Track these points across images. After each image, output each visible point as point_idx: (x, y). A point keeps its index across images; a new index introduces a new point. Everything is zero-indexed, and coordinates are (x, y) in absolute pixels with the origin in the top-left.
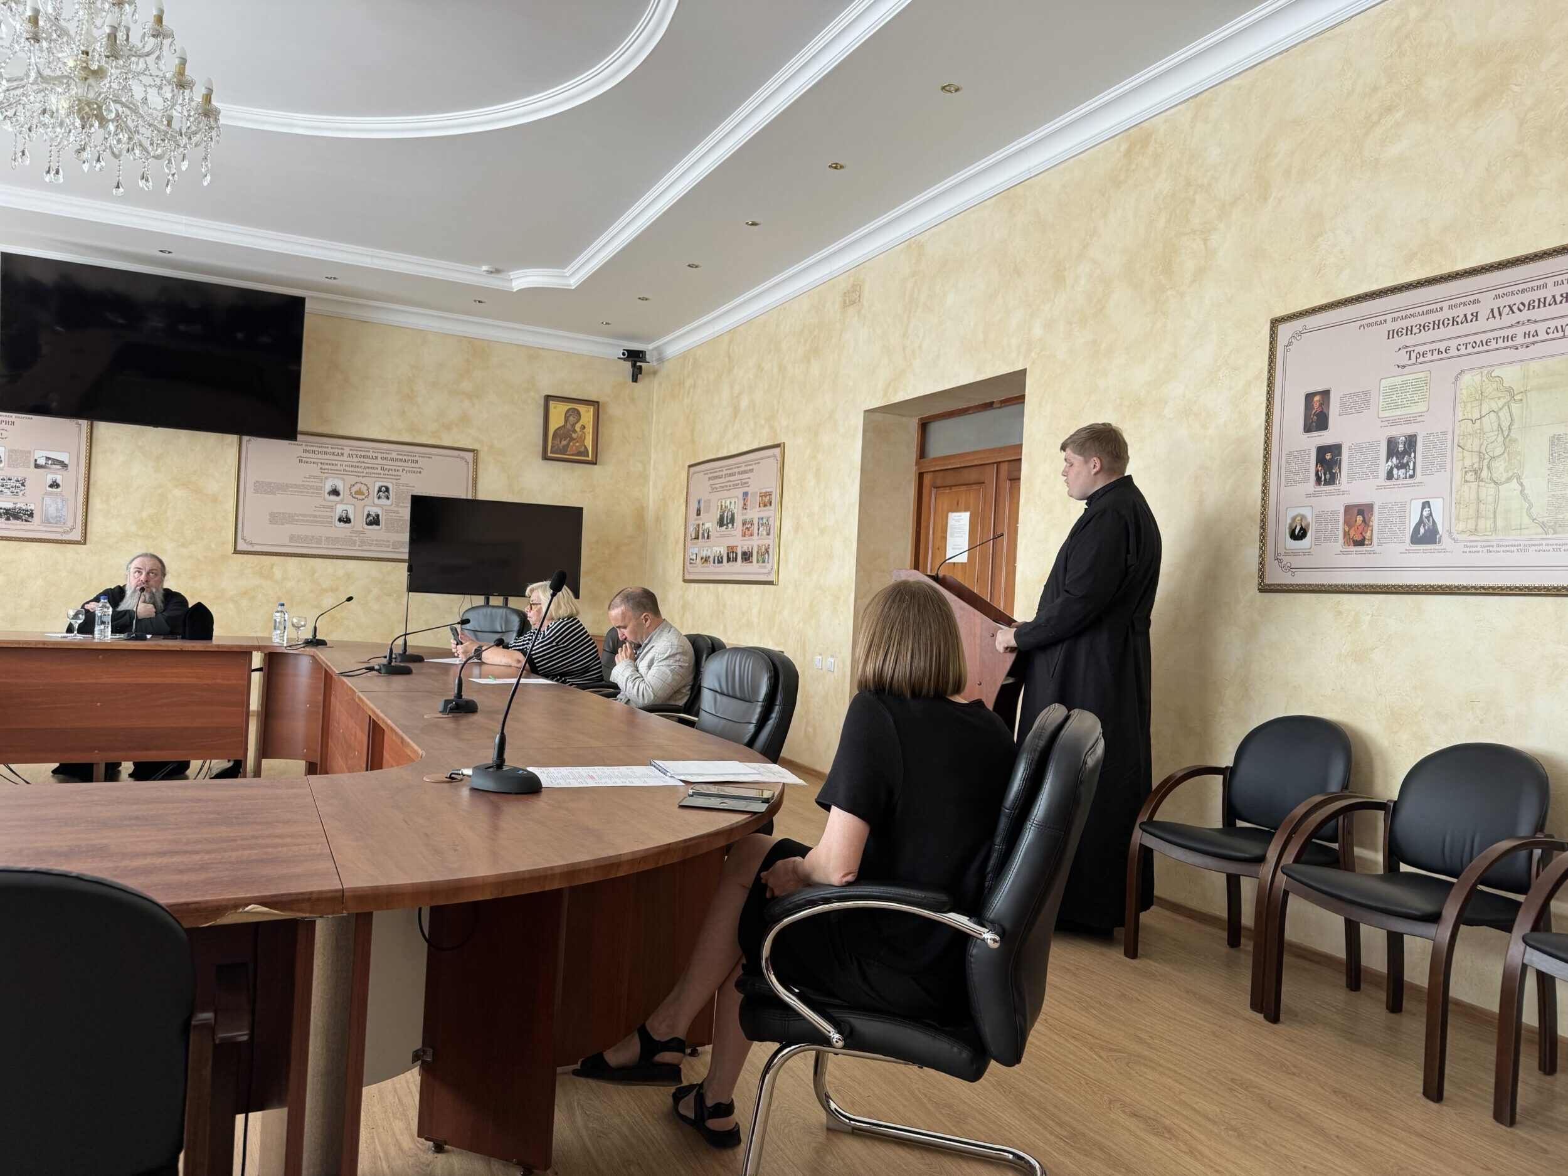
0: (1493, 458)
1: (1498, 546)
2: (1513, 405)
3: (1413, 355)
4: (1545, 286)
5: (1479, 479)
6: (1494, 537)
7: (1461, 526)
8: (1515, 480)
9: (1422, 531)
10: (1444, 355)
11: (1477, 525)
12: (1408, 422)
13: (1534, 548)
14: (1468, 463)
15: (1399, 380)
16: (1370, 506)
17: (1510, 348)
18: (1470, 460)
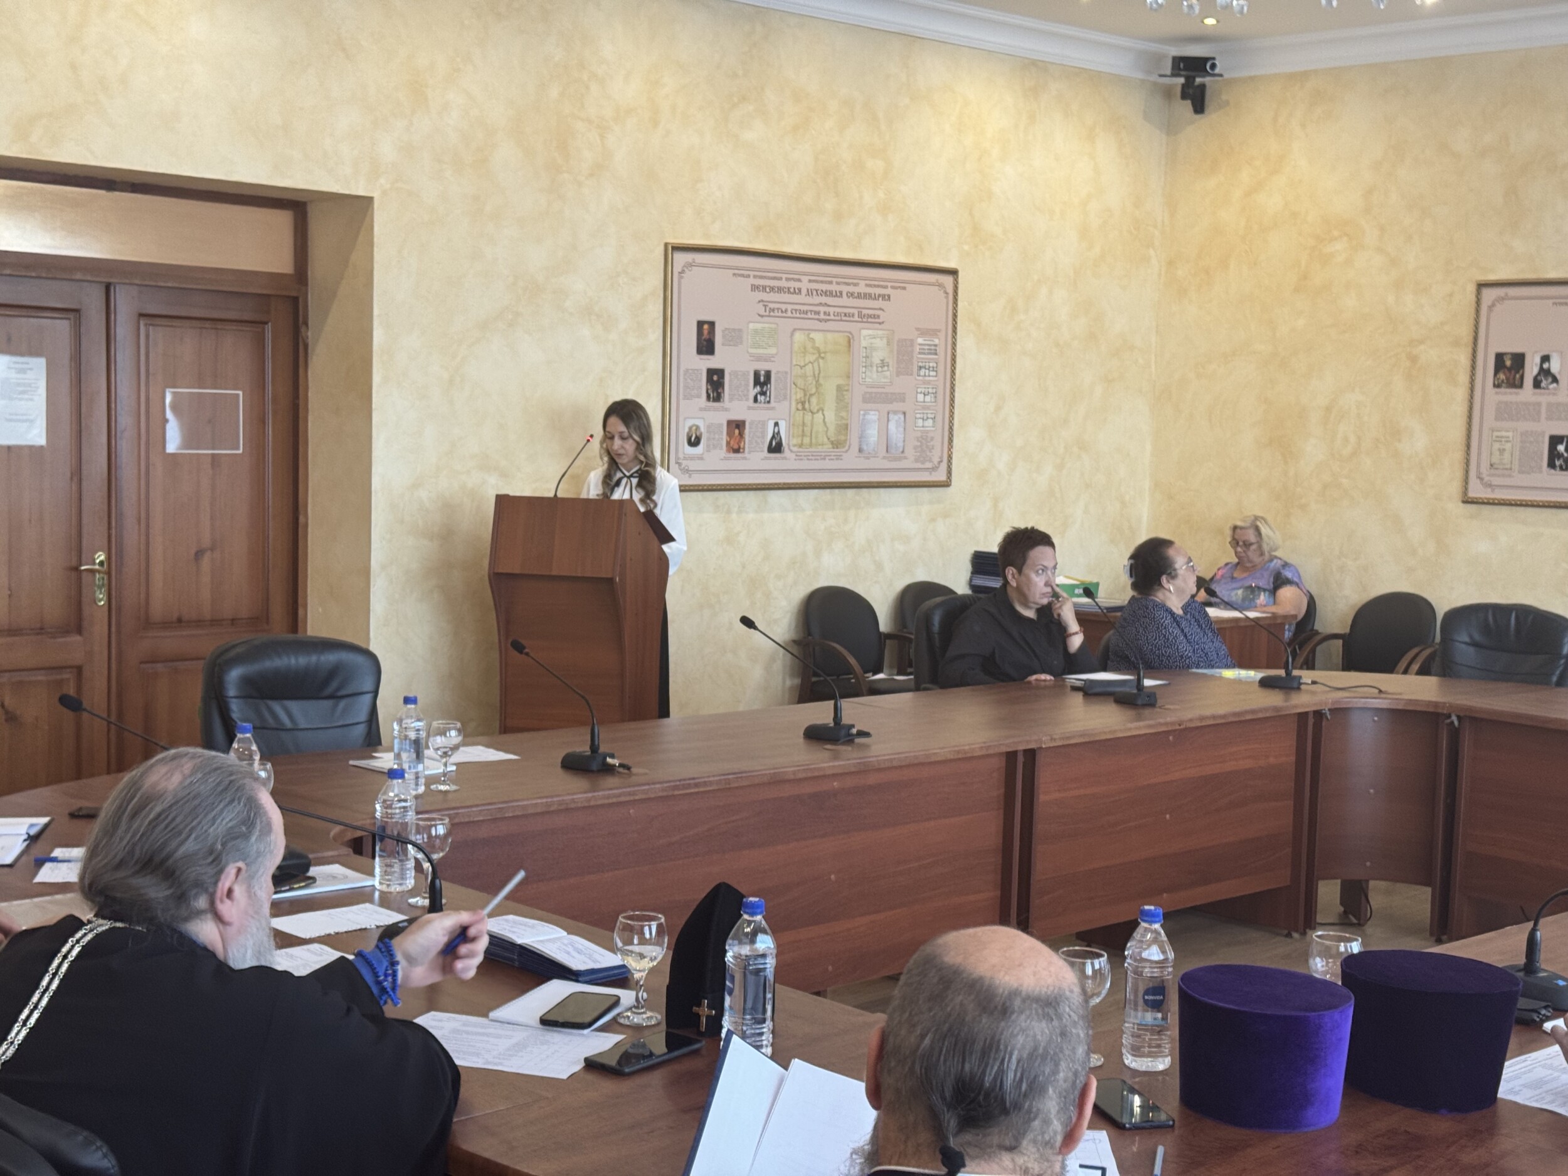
0: (811, 395)
1: (812, 456)
2: (821, 360)
3: (768, 309)
4: (831, 283)
5: (804, 409)
6: (810, 450)
7: (795, 441)
8: (821, 412)
9: (774, 443)
10: (784, 315)
11: (802, 441)
12: (766, 361)
13: (827, 458)
14: (798, 397)
15: (759, 326)
16: (743, 422)
17: (818, 320)
18: (800, 395)
